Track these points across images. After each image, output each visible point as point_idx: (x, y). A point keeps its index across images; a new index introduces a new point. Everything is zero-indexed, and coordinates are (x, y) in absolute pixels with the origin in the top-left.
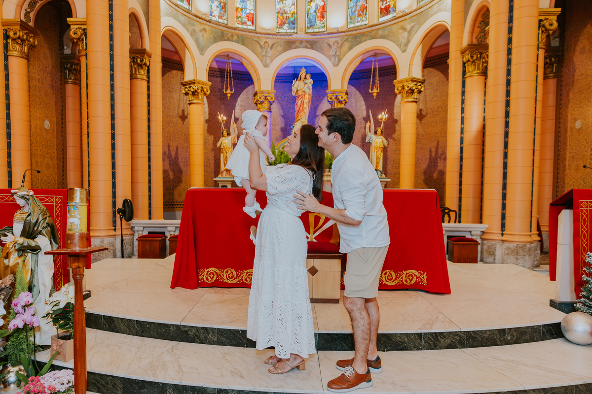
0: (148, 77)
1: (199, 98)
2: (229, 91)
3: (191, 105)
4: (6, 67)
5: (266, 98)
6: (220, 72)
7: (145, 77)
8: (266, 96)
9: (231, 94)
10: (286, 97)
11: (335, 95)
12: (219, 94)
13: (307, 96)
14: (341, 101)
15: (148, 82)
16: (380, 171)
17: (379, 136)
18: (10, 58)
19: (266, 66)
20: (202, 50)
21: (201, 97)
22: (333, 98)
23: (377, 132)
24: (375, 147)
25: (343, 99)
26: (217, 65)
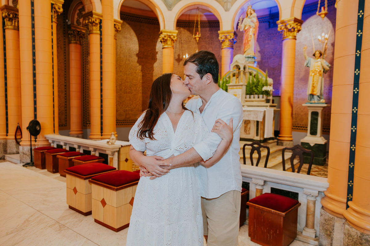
0: (101, 32)
1: (167, 43)
2: (197, 36)
3: (164, 49)
4: (4, 37)
5: (226, 37)
6: (209, 23)
7: (99, 32)
8: (226, 36)
9: (199, 38)
10: (263, 35)
11: (284, 24)
12: (208, 40)
13: (251, 29)
14: (290, 29)
15: (101, 35)
16: (318, 96)
17: (318, 58)
18: (7, 31)
19: (227, 10)
20: (170, 7)
21: (169, 42)
22: (283, 27)
23: (316, 55)
24: (312, 71)
25: (292, 27)
26: (207, 18)
